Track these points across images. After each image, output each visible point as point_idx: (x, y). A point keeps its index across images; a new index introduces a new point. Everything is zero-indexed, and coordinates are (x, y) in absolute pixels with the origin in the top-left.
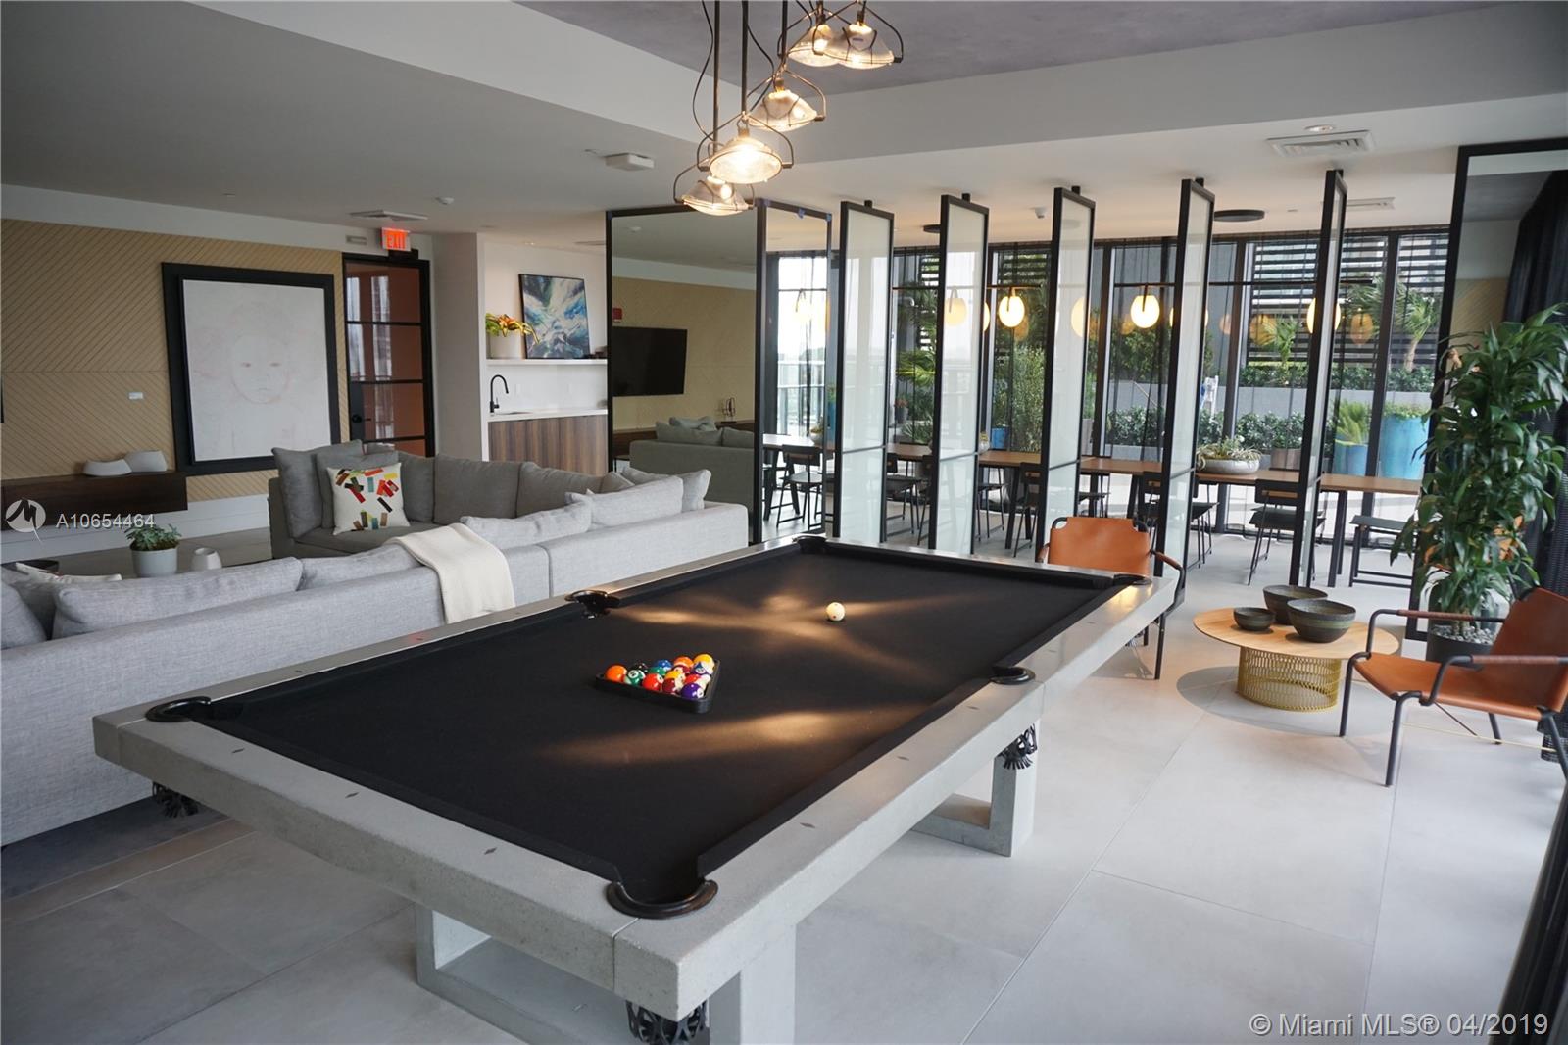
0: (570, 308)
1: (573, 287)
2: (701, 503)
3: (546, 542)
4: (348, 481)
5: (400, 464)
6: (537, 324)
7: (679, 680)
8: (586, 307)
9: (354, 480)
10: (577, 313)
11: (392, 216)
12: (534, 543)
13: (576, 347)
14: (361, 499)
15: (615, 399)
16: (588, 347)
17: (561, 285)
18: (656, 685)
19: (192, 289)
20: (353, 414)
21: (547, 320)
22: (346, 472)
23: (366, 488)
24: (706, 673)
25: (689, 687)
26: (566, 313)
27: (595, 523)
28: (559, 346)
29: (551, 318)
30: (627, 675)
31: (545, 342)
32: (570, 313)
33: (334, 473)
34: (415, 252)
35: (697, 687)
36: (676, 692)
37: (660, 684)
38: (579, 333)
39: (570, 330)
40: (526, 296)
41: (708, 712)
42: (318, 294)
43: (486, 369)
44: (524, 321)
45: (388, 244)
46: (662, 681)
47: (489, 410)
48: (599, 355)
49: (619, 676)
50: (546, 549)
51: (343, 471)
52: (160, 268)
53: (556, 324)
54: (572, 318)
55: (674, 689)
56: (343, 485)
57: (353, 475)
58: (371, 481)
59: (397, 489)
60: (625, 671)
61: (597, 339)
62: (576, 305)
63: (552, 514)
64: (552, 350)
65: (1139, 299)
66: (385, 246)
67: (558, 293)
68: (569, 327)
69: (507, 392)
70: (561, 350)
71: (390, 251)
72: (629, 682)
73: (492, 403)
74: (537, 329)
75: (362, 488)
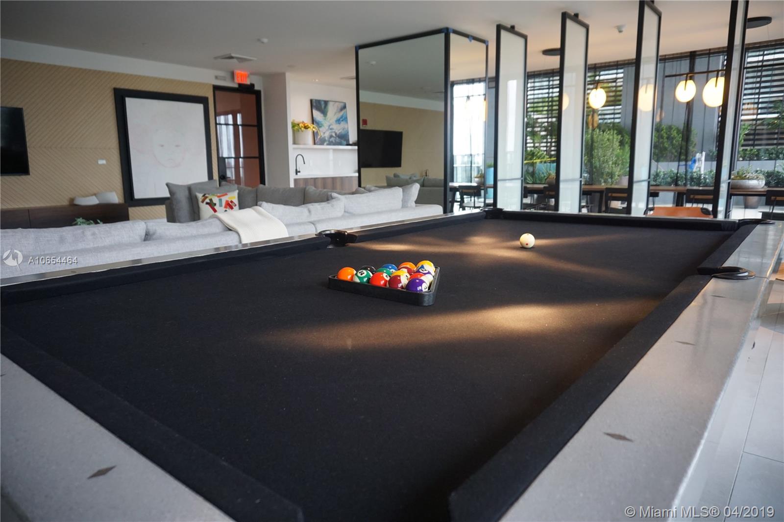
0: (338, 118)
1: (340, 107)
2: (414, 204)
3: (315, 221)
4: (208, 200)
5: (237, 191)
6: (320, 127)
7: (404, 278)
8: (347, 118)
9: (211, 200)
10: (342, 121)
11: (237, 58)
12: (307, 221)
13: (342, 139)
14: (215, 211)
15: (363, 170)
16: (349, 140)
17: (333, 105)
18: (382, 282)
19: (130, 102)
20: (220, 175)
21: (326, 124)
22: (207, 195)
23: (218, 204)
24: (429, 273)
25: (414, 282)
26: (336, 121)
27: (347, 212)
28: (332, 139)
29: (328, 124)
30: (356, 274)
31: (325, 137)
32: (338, 121)
33: (200, 196)
34: (252, 85)
35: (422, 282)
36: (402, 287)
37: (386, 281)
38: (343, 133)
39: (339, 131)
40: (314, 111)
41: (432, 305)
42: (200, 107)
43: (293, 151)
44: (313, 124)
45: (238, 80)
46: (388, 279)
47: (295, 174)
48: (354, 144)
49: (349, 277)
50: (313, 224)
51: (205, 194)
52: (113, 92)
53: (331, 127)
54: (339, 124)
55: (400, 285)
56: (205, 203)
57: (210, 197)
58: (220, 200)
59: (236, 205)
60: (355, 272)
61: (353, 137)
62: (342, 117)
63: (319, 205)
64: (329, 141)
65: (682, 83)
66: (236, 81)
67: (332, 110)
68: (338, 129)
69: (304, 163)
70: (334, 141)
71: (240, 85)
72: (357, 280)
73: (296, 170)
74: (321, 129)
75: (215, 204)
